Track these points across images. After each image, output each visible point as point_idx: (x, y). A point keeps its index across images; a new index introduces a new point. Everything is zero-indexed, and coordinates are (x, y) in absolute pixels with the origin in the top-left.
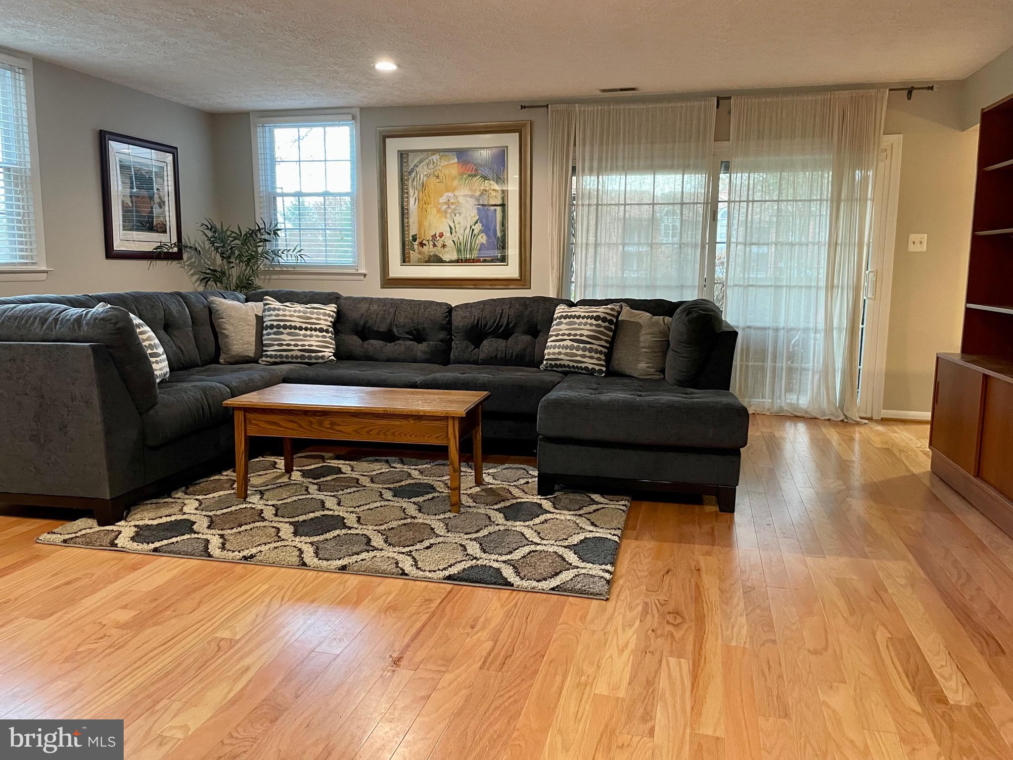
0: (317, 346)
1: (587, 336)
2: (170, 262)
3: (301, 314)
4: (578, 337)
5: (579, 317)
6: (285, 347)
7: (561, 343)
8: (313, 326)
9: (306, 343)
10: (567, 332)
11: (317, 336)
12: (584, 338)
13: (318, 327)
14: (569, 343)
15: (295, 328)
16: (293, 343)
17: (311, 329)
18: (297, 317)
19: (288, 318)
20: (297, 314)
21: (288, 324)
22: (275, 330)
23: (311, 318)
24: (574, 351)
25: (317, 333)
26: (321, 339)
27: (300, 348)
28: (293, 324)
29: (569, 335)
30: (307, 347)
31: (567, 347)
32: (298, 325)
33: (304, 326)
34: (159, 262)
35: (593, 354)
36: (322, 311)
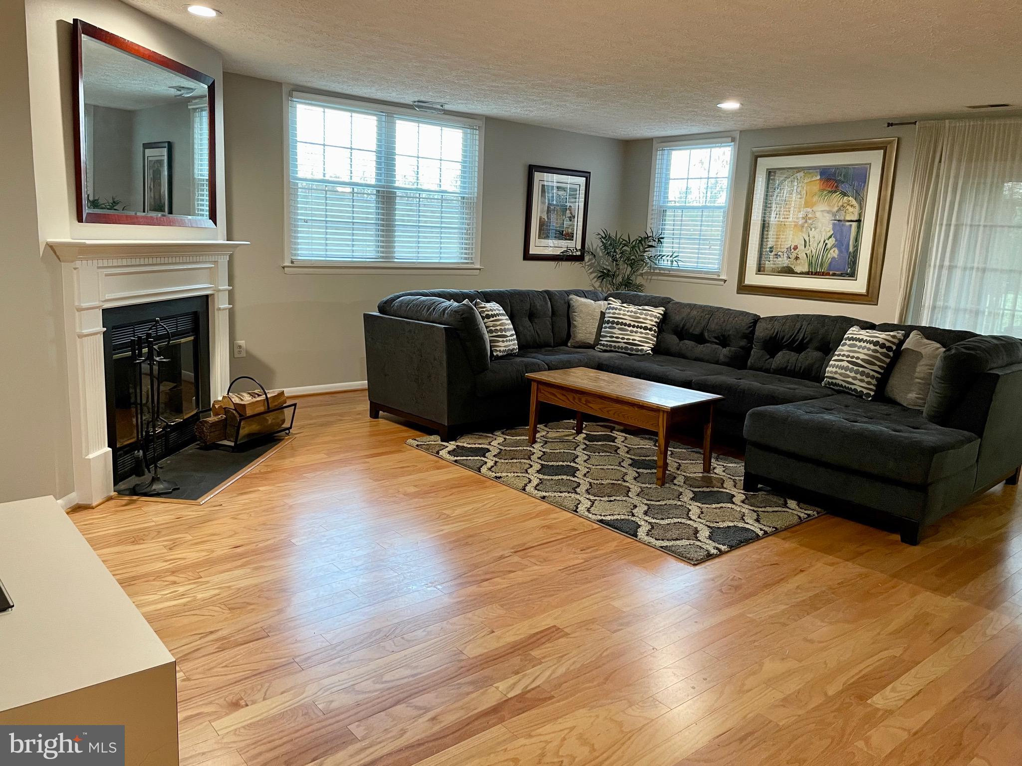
0: (639, 341)
1: (862, 360)
2: (573, 263)
3: (633, 314)
4: (854, 360)
5: (860, 340)
6: (614, 339)
7: (840, 363)
8: (640, 325)
9: (631, 338)
10: (847, 353)
11: (641, 333)
12: (859, 361)
13: (643, 325)
14: (845, 364)
15: (625, 324)
16: (621, 336)
17: (638, 327)
18: (629, 316)
19: (621, 316)
20: (629, 314)
21: (620, 321)
22: (610, 325)
23: (640, 318)
24: (848, 372)
25: (642, 330)
26: (643, 335)
27: (625, 341)
28: (624, 321)
29: (848, 356)
30: (631, 341)
31: (842, 368)
32: (628, 322)
33: (632, 323)
34: (564, 263)
35: (864, 378)
36: (650, 313)
